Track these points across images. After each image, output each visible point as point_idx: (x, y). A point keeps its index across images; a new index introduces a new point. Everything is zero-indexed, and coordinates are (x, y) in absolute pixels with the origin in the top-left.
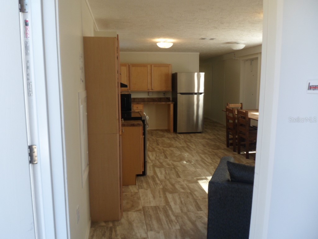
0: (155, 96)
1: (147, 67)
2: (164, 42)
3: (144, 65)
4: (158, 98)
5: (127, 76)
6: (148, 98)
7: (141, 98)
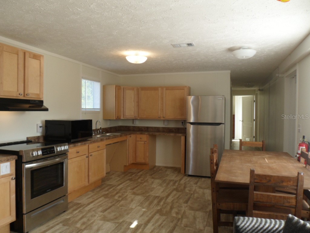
0: (172, 125)
1: (158, 90)
2: (137, 55)
3: (155, 89)
4: (175, 128)
5: (134, 101)
6: (163, 128)
7: (155, 128)
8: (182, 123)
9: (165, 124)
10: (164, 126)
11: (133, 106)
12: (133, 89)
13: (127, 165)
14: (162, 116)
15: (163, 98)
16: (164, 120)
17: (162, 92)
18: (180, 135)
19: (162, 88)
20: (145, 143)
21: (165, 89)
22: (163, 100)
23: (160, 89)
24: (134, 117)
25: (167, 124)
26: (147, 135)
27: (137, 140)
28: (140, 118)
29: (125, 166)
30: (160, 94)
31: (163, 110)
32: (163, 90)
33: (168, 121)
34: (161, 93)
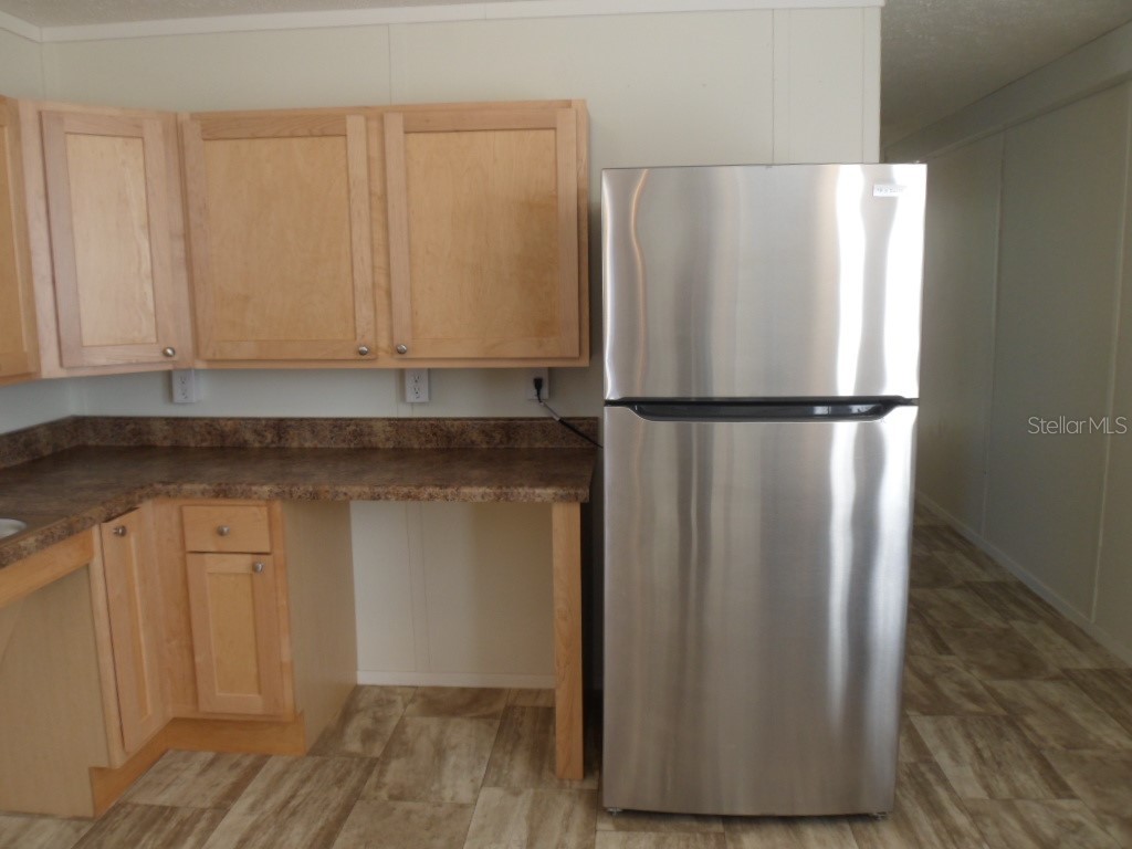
8: (538, 384)
9: (411, 397)
10: (404, 412)
11: (146, 266)
12: (130, 128)
13: (119, 760)
14: (384, 343)
15: (384, 197)
16: (401, 374)
17: (376, 153)
18: (546, 493)
19: (376, 116)
20: (255, 568)
21: (395, 125)
22: (385, 211)
23: (355, 125)
24: (156, 355)
25: (424, 397)
26: (269, 500)
27: (190, 547)
28: (209, 361)
29: (100, 770)
30: (359, 170)
31: (389, 294)
32: (382, 134)
33: (434, 376)
34: (369, 159)
